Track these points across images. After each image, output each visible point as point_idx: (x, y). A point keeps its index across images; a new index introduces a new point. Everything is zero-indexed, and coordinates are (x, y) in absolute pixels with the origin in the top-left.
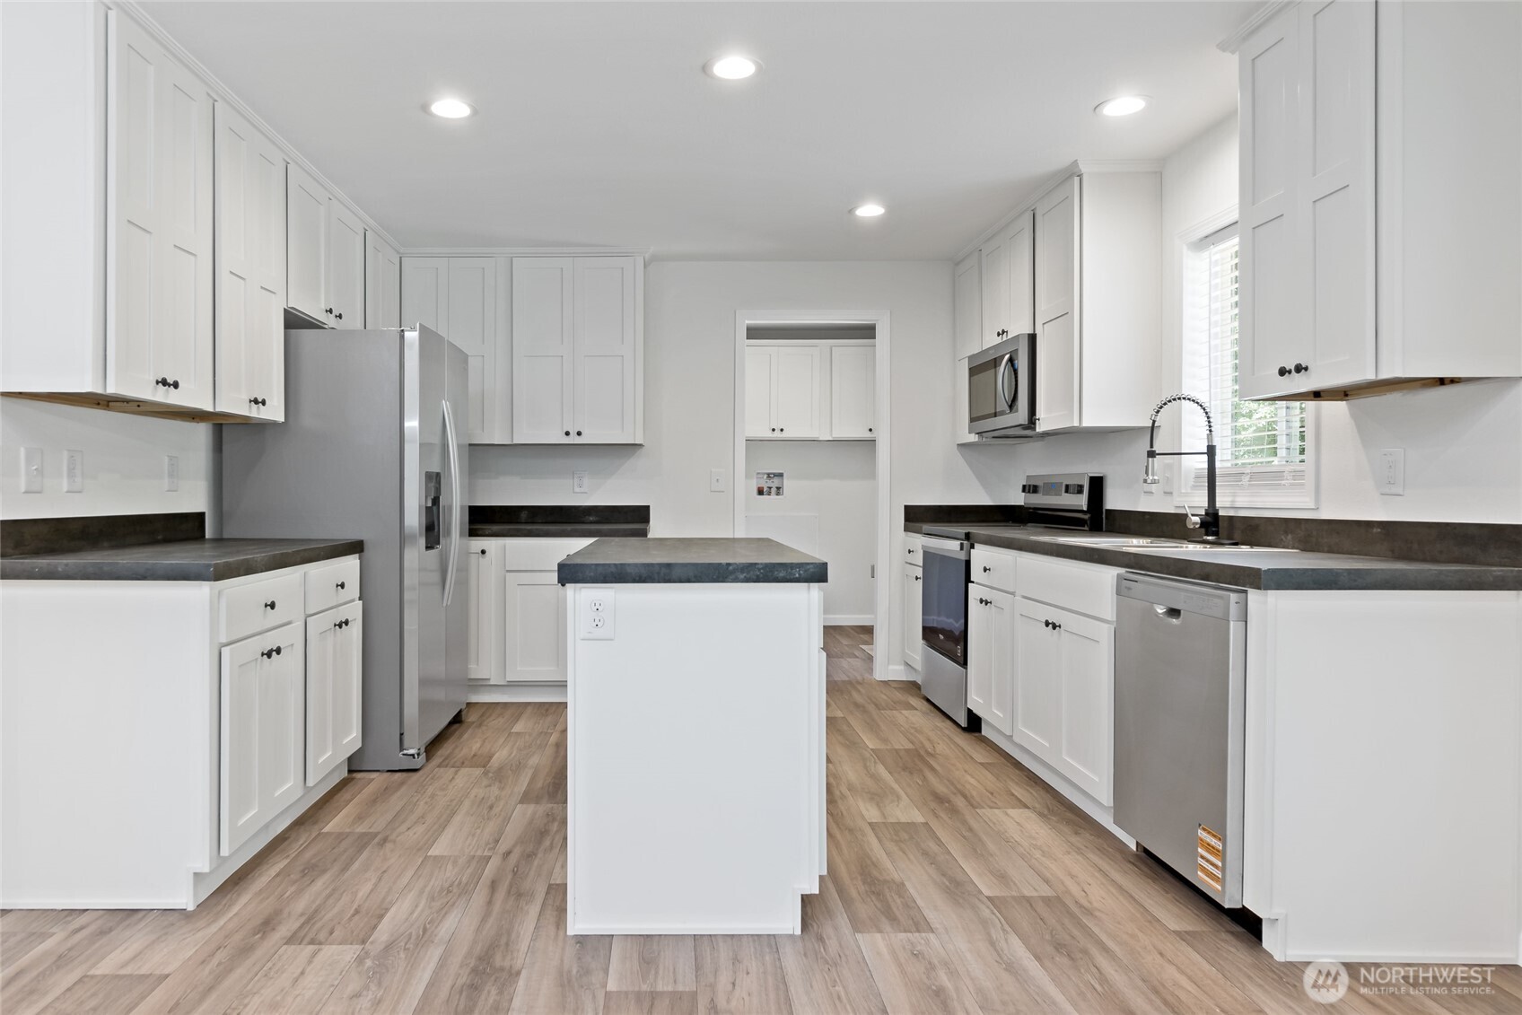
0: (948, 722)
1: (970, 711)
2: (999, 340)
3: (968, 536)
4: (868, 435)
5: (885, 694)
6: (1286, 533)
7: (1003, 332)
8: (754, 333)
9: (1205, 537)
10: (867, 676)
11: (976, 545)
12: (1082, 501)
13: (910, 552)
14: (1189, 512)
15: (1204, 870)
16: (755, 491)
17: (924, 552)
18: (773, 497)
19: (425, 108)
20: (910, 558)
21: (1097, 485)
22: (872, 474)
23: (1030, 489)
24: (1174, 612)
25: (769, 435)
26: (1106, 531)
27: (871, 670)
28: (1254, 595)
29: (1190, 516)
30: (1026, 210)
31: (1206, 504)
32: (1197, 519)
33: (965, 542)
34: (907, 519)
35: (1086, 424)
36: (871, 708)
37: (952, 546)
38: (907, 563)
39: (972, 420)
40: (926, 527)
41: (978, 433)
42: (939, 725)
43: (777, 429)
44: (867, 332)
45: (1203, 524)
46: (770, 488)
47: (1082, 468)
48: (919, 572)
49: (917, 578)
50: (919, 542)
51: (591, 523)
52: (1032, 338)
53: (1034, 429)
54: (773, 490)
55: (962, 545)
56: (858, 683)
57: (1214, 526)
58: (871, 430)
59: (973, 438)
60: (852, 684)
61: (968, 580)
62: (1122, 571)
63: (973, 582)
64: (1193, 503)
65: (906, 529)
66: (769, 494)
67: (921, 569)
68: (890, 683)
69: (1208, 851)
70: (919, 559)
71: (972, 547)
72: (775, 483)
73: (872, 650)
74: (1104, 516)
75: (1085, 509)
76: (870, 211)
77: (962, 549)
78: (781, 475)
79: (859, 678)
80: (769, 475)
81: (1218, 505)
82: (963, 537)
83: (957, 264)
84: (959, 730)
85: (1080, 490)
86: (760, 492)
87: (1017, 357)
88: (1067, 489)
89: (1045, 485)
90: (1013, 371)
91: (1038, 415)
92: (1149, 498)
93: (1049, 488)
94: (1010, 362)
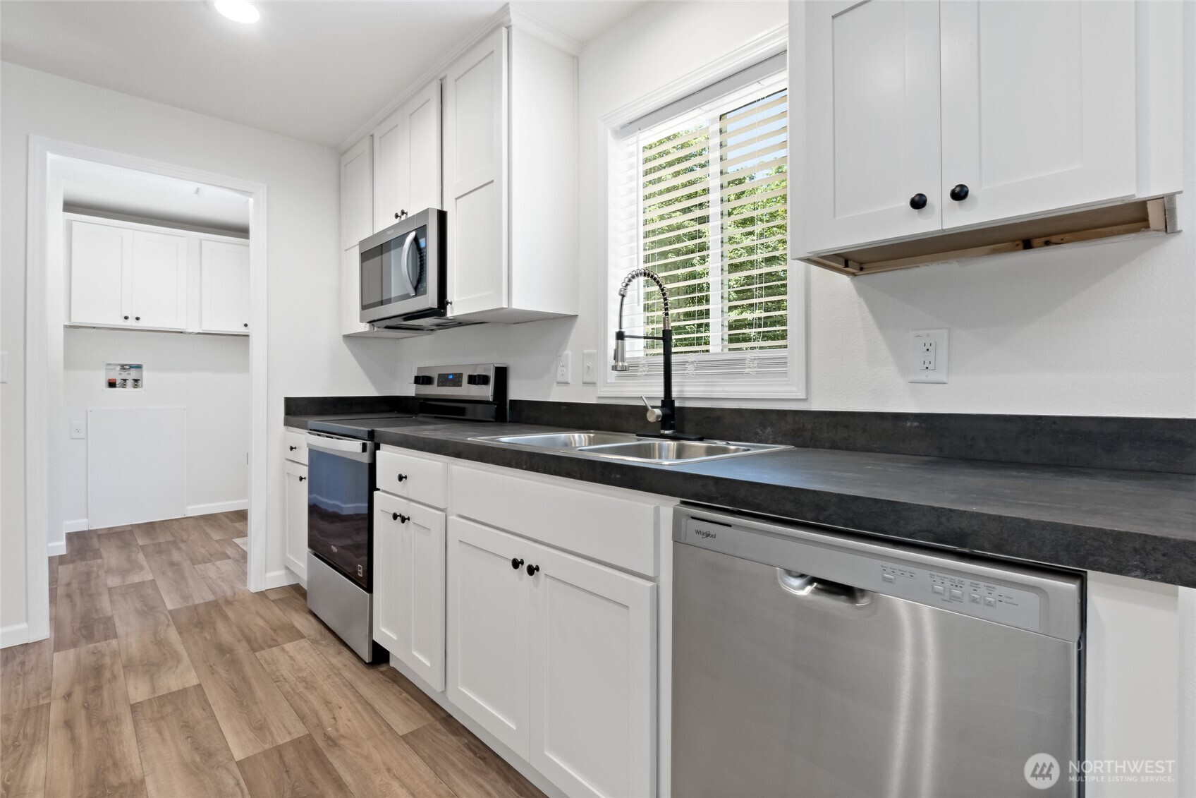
0: (347, 653)
1: (374, 642)
2: (394, 223)
3: (371, 435)
4: (243, 330)
5: (262, 617)
7: (403, 213)
9: (662, 432)
10: (239, 586)
11: (382, 446)
12: (486, 392)
13: (292, 448)
14: (649, 404)
16: (104, 383)
17: (309, 449)
18: (129, 388)
20: (292, 455)
21: (502, 374)
22: (245, 367)
23: (422, 380)
25: (122, 323)
26: (510, 422)
27: (243, 575)
29: (650, 408)
30: (431, 81)
31: (662, 395)
32: (659, 412)
33: (368, 442)
34: (289, 412)
35: (515, 308)
36: (242, 650)
37: (352, 447)
38: (287, 460)
39: (364, 308)
40: (313, 422)
41: (369, 322)
42: (334, 661)
43: (132, 316)
44: (240, 231)
45: (662, 417)
46: (125, 380)
47: (486, 359)
48: (305, 472)
49: (301, 479)
50: (304, 439)
52: (442, 216)
53: (444, 314)
54: (130, 383)
55: (364, 446)
56: (228, 602)
57: (671, 418)
58: (246, 325)
59: (364, 327)
60: (217, 607)
61: (372, 487)
63: (379, 490)
64: (648, 393)
65: (287, 423)
66: (124, 386)
67: (307, 468)
68: (267, 593)
70: (305, 458)
71: (377, 447)
72: (134, 374)
73: (246, 544)
74: (508, 407)
75: (491, 399)
77: (364, 449)
78: (139, 367)
79: (229, 593)
80: (123, 367)
81: (674, 394)
82: (366, 437)
83: (343, 153)
84: (360, 665)
85: (483, 380)
86: (112, 384)
87: (425, 235)
88: (473, 380)
89: (440, 376)
90: (419, 251)
91: (449, 298)
92: (563, 388)
93: (445, 380)
94: (416, 240)
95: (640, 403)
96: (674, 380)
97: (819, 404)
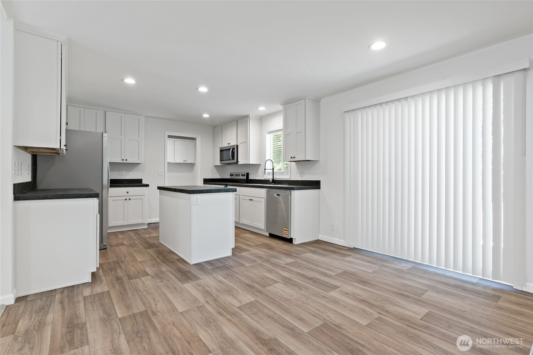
2: (228, 145)
3: (226, 184)
6: (285, 182)
7: (230, 144)
8: (169, 137)
9: (275, 183)
11: (228, 186)
12: (245, 178)
15: (285, 234)
19: (122, 80)
21: (248, 174)
23: (231, 175)
24: (278, 195)
25: (184, 162)
26: (249, 183)
28: (292, 191)
30: (235, 121)
32: (271, 180)
33: (225, 186)
35: (250, 163)
39: (220, 161)
44: (193, 139)
45: (272, 181)
47: (245, 171)
51: (126, 183)
52: (237, 146)
53: (238, 163)
57: (274, 181)
59: (221, 165)
62: (267, 189)
64: (270, 177)
65: (204, 184)
69: (285, 231)
74: (249, 180)
76: (206, 116)
81: (274, 178)
83: (215, 127)
85: (245, 175)
87: (234, 149)
88: (242, 175)
89: (235, 174)
90: (233, 153)
91: (239, 161)
92: (258, 177)
93: (236, 175)
94: (232, 150)
95: (269, 179)
96: (274, 176)
97: (292, 179)
